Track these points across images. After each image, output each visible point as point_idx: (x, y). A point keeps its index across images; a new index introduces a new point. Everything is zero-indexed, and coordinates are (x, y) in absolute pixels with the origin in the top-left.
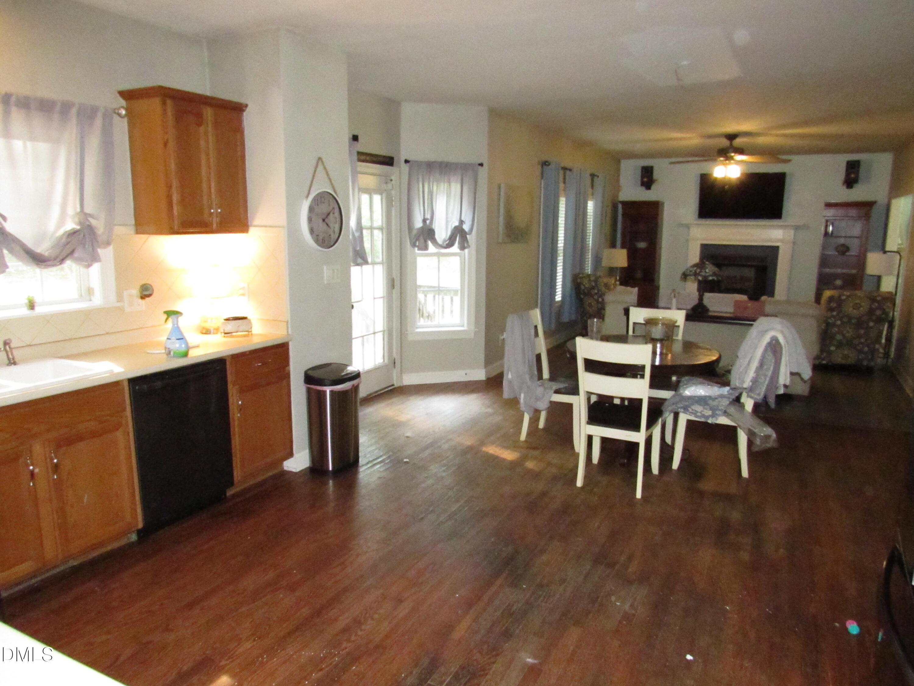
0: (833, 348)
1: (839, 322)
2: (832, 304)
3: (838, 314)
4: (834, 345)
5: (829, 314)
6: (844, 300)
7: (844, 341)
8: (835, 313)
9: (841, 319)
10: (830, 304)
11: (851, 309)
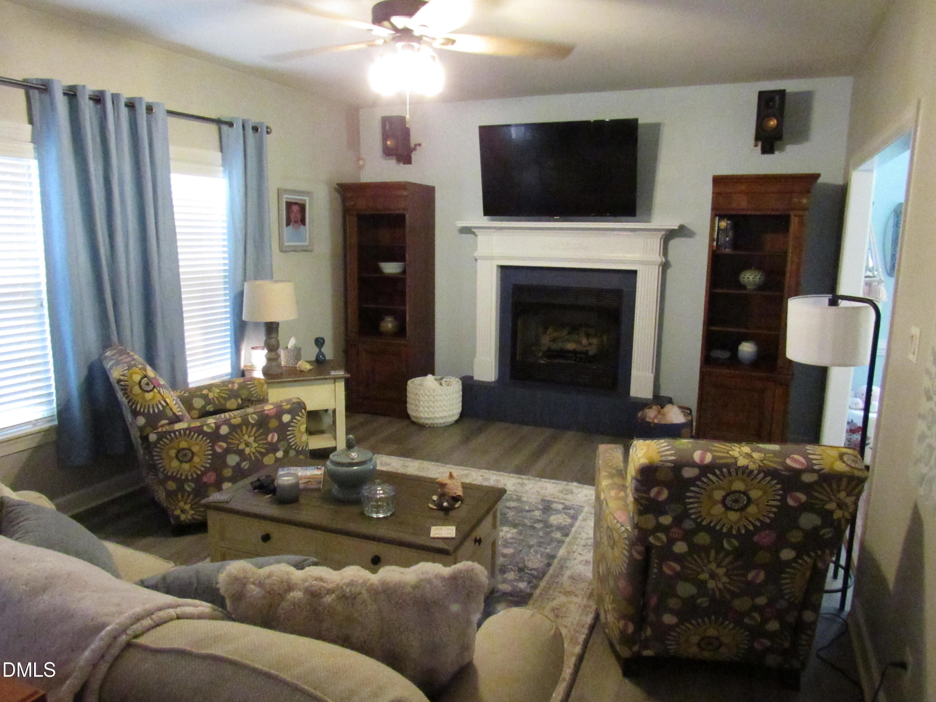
0: (669, 619)
1: (680, 547)
2: (653, 493)
3: (678, 521)
4: (672, 612)
5: (650, 521)
6: (692, 481)
7: (703, 602)
8: (666, 520)
9: (688, 536)
10: (648, 491)
11: (718, 509)
